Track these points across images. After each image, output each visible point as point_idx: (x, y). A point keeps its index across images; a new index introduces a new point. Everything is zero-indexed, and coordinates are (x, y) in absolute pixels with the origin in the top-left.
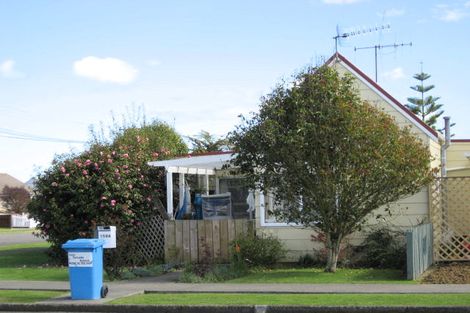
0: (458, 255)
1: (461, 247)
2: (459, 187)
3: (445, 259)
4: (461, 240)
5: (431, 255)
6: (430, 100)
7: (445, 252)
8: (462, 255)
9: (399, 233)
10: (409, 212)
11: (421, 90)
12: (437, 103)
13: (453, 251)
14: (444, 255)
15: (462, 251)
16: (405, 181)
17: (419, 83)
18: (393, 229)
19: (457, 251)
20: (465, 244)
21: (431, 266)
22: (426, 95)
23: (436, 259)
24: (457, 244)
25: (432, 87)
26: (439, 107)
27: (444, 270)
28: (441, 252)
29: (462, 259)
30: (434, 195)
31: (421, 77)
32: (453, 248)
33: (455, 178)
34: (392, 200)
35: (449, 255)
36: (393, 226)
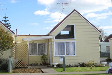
0: (20, 66)
1: (21, 64)
2: (20, 47)
3: (16, 67)
4: (21, 62)
5: (13, 66)
6: (7, 24)
7: (16, 65)
8: (21, 66)
9: (4, 60)
10: (8, 54)
11: (5, 21)
12: (9, 25)
13: (19, 65)
14: (16, 66)
15: (21, 65)
16: (7, 46)
17: (5, 19)
18: (3, 59)
19: (20, 65)
20: (22, 62)
21: (13, 69)
22: (7, 23)
23: (14, 67)
24: (20, 63)
25: (8, 20)
26: (10, 26)
27: (17, 70)
28: (15, 65)
29: (21, 67)
30: (14, 50)
31: (5, 18)
32: (18, 64)
33: (19, 45)
34: (3, 51)
35: (18, 66)
36: (3, 58)
